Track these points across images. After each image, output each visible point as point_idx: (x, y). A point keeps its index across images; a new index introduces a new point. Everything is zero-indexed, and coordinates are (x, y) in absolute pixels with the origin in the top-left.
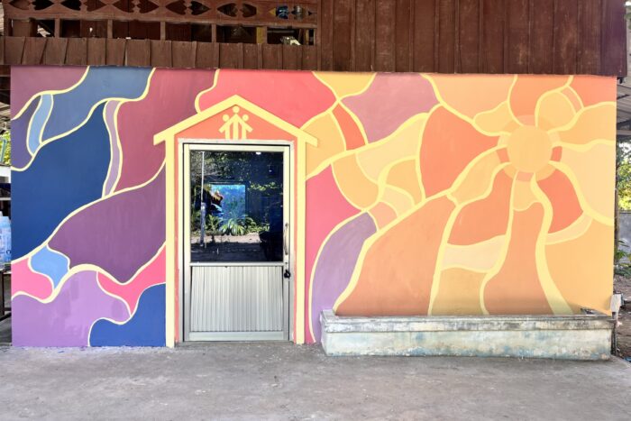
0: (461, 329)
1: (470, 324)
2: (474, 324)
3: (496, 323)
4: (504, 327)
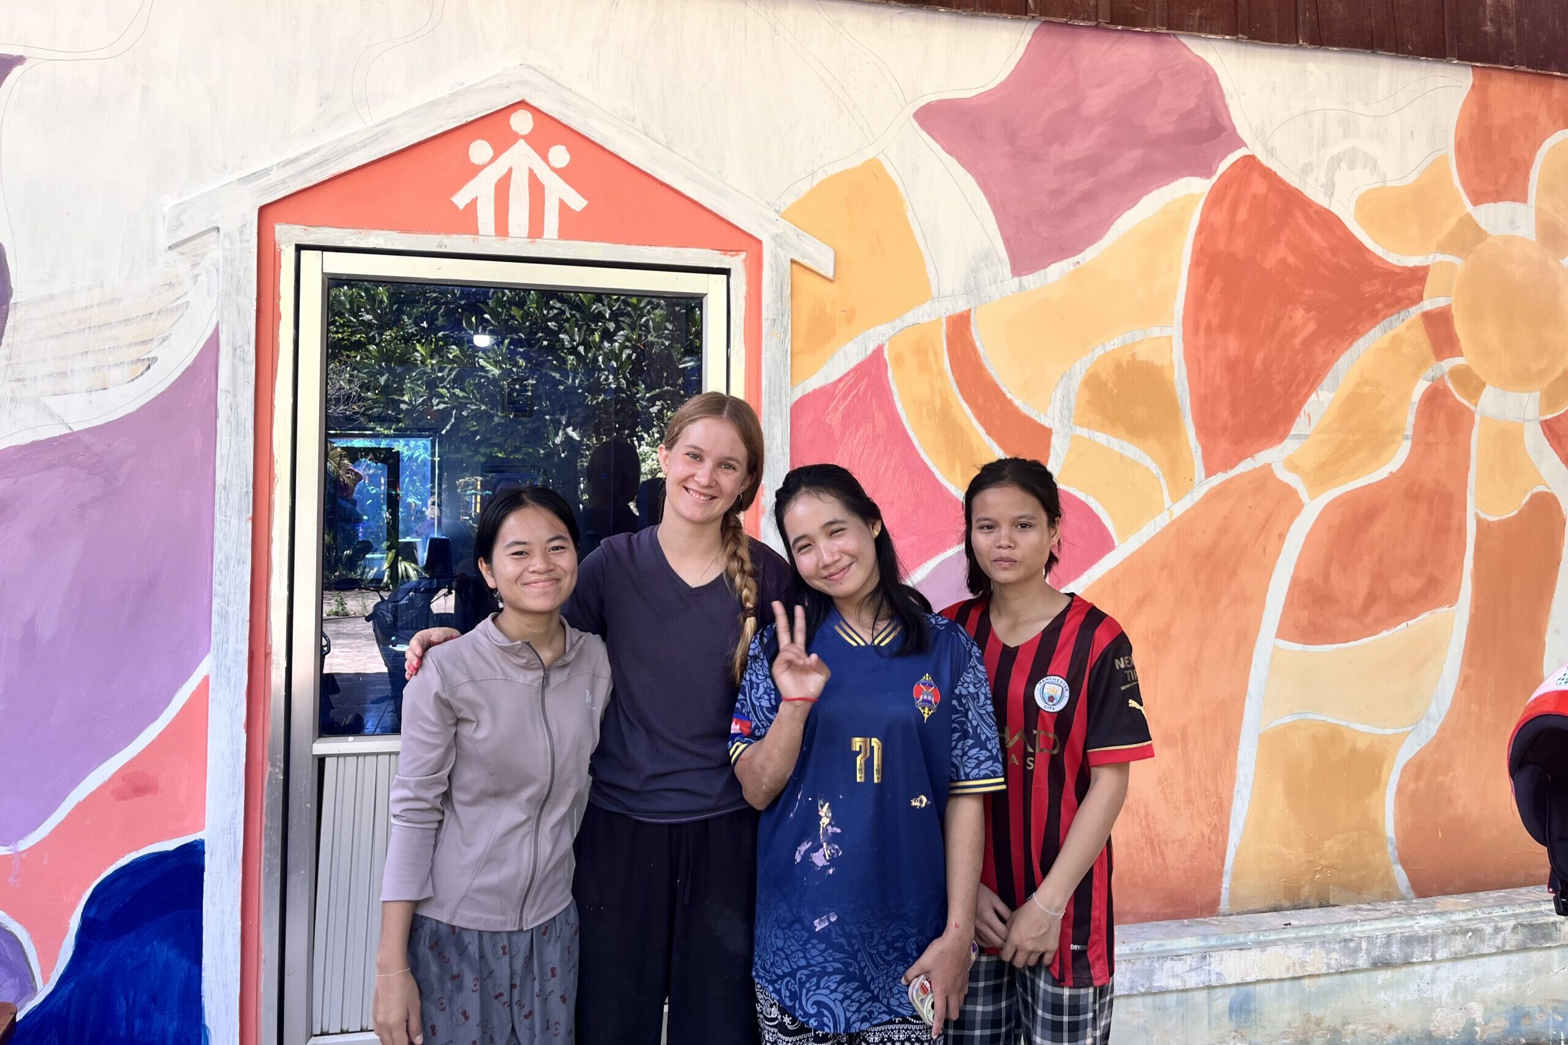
0: (1382, 964)
1: (1409, 941)
2: (1423, 940)
3: (1489, 929)
4: (1513, 941)
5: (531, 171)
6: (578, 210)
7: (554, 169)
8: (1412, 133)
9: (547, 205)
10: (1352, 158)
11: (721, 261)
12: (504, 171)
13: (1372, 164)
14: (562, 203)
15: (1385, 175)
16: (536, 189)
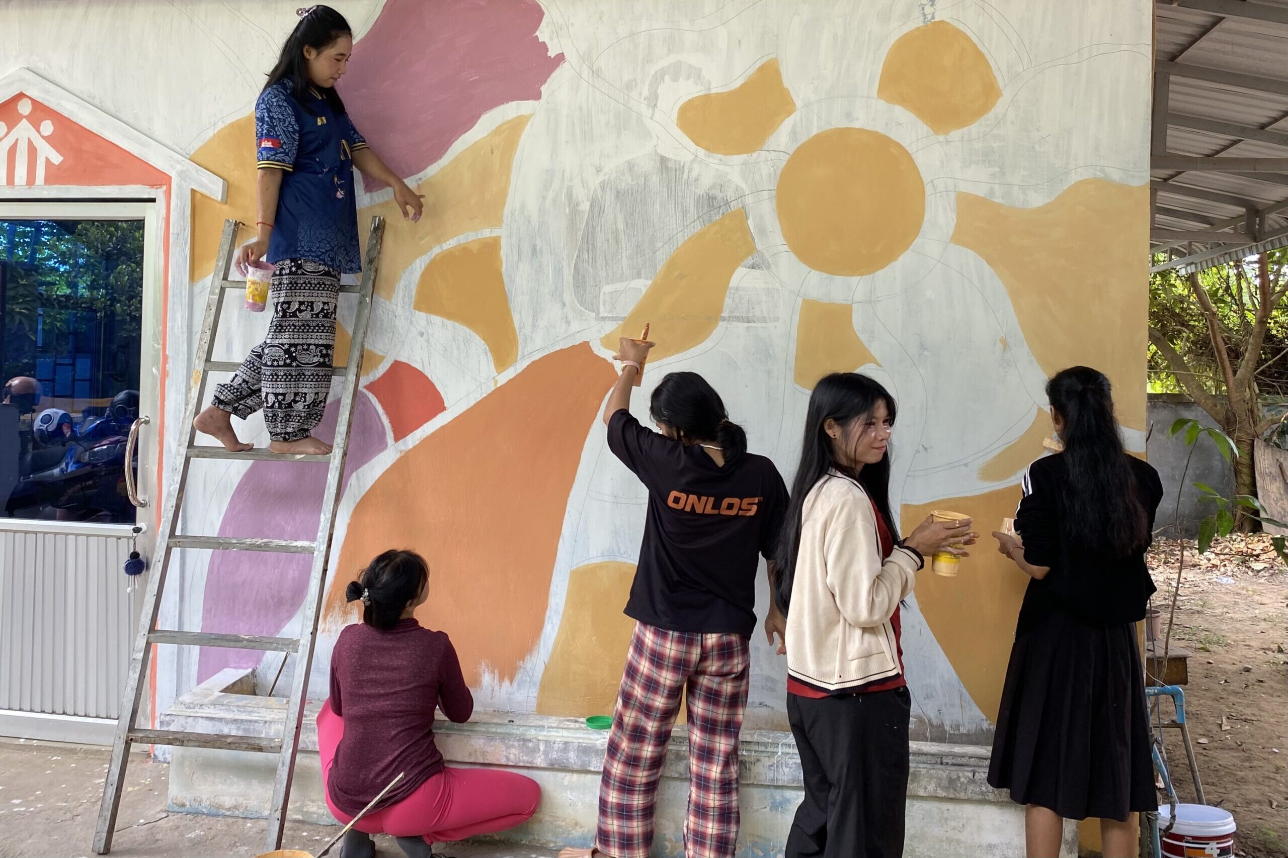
5: (29, 140)
6: (57, 164)
7: (43, 137)
8: (739, 42)
9: (39, 162)
10: (676, 72)
11: (149, 194)
12: (13, 141)
13: (696, 74)
14: (48, 160)
15: (709, 83)
16: (32, 151)
